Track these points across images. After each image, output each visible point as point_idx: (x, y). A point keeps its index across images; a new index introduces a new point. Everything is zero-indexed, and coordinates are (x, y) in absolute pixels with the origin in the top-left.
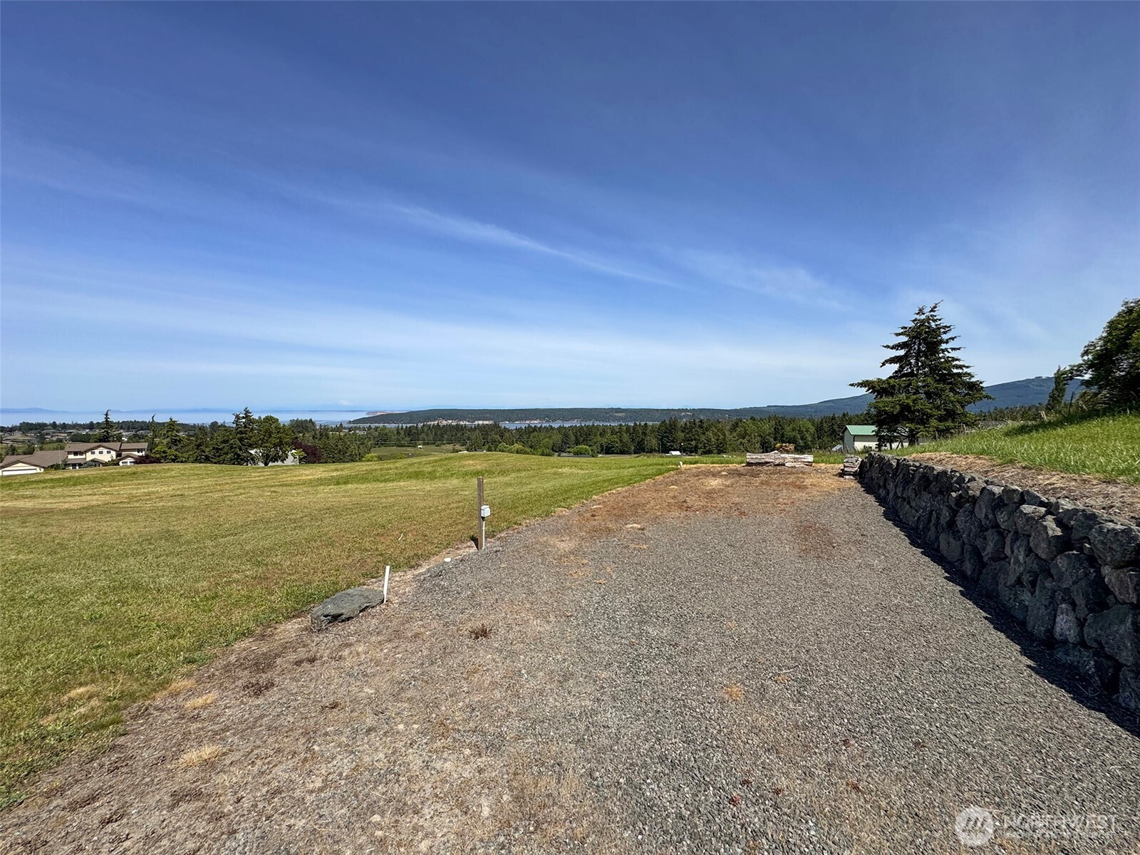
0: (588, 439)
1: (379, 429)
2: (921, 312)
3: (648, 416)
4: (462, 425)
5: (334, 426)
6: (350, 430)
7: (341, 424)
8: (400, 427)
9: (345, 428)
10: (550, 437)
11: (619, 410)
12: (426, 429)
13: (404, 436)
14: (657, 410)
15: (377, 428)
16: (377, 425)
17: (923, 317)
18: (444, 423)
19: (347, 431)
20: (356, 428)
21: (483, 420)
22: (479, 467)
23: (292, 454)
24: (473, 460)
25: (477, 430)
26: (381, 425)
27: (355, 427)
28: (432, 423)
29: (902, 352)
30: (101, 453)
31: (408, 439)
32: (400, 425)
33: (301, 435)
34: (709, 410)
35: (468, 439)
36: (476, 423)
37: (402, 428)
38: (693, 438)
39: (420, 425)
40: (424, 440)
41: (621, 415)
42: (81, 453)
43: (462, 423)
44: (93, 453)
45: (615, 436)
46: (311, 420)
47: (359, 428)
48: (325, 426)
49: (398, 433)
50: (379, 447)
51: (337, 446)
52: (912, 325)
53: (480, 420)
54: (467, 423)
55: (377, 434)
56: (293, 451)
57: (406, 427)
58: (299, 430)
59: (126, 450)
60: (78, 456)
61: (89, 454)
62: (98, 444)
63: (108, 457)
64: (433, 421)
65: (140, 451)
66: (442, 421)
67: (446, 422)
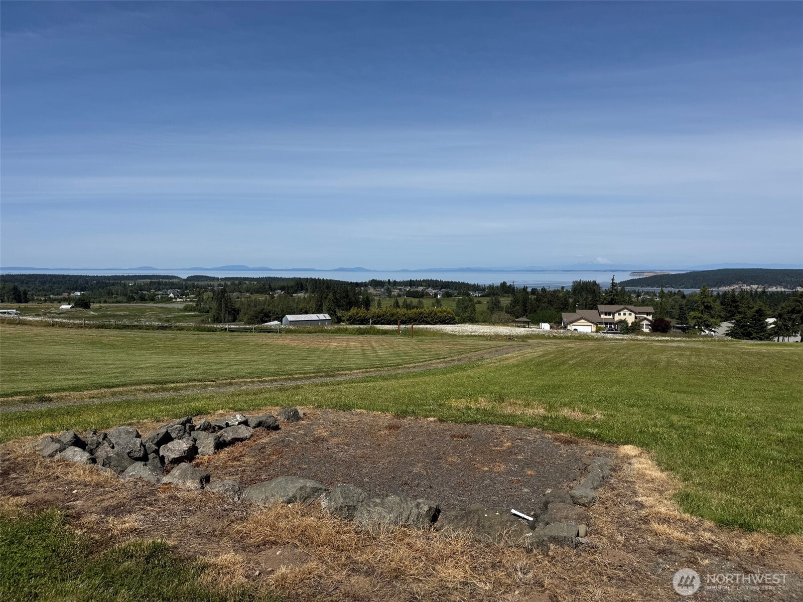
18: (746, 288)
30: (625, 314)
36: (799, 289)
42: (609, 314)
44: (619, 314)
59: (640, 313)
60: (608, 317)
61: (616, 315)
62: (622, 307)
63: (630, 319)
64: (727, 286)
65: (648, 314)
66: (741, 285)
67: (748, 287)
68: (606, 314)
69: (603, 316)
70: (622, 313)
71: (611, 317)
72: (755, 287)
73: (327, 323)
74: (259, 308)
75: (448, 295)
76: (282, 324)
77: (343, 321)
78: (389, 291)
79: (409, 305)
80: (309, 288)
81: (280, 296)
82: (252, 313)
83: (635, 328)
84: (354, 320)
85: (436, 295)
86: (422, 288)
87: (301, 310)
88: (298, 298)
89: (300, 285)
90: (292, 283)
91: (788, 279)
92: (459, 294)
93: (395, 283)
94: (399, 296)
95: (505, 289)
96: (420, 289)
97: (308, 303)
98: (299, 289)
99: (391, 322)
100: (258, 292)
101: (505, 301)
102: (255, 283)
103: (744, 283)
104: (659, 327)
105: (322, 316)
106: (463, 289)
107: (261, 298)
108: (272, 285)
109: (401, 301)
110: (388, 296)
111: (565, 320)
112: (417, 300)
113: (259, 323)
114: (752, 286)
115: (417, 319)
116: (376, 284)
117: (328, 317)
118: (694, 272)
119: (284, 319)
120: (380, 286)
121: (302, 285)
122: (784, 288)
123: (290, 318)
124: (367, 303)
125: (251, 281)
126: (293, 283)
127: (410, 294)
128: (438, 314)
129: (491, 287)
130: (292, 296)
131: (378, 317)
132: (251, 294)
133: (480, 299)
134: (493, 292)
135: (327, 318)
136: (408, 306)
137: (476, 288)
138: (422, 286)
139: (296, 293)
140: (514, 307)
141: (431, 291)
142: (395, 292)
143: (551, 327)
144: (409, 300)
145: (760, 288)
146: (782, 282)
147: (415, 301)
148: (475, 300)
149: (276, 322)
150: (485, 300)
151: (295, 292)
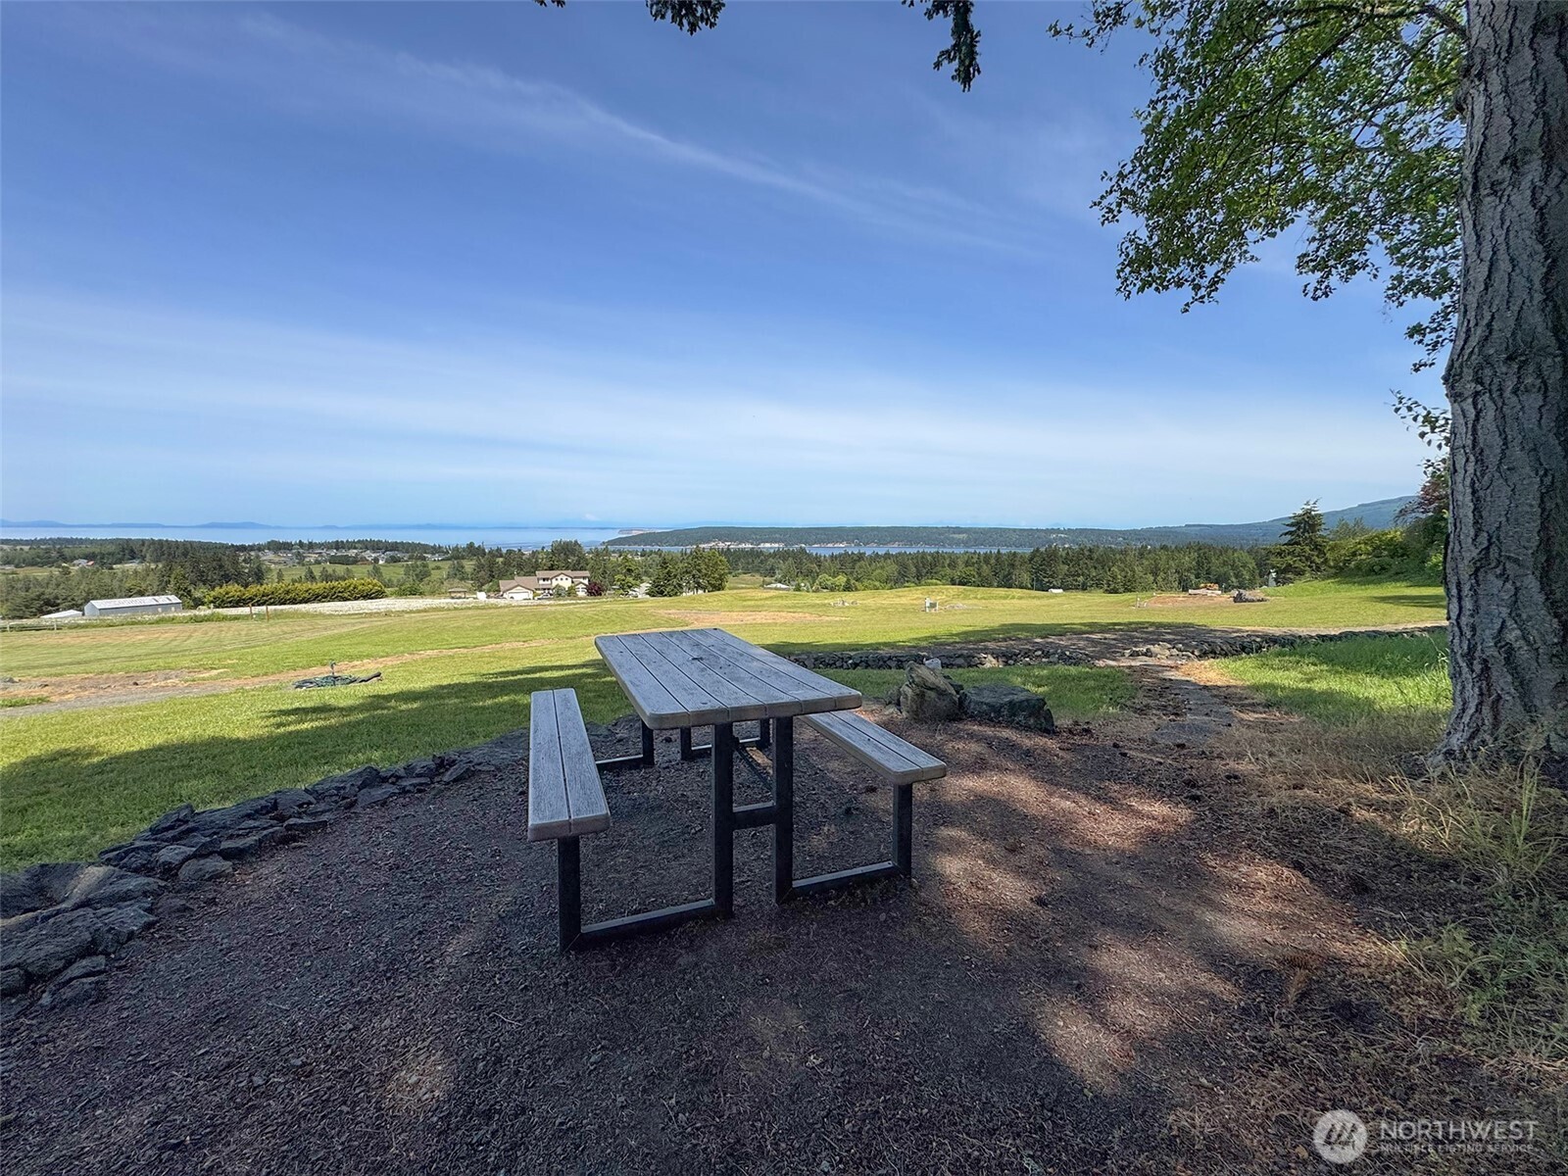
0: (934, 571)
2: (1307, 504)
3: (1002, 539)
10: (882, 568)
11: (958, 530)
14: (1014, 530)
17: (1309, 507)
21: (771, 542)
29: (1294, 529)
30: (562, 579)
34: (1093, 531)
38: (1080, 572)
41: (961, 536)
42: (547, 579)
44: (557, 580)
45: (971, 568)
52: (1301, 512)
59: (575, 577)
60: (546, 582)
61: (554, 580)
62: (559, 572)
63: (566, 584)
65: (584, 578)
66: (717, 542)
67: (723, 545)
68: (544, 580)
69: (541, 582)
70: (559, 578)
71: (549, 582)
73: (173, 609)
74: (34, 592)
75: (394, 560)
76: (83, 615)
77: (203, 604)
78: (300, 558)
79: (330, 575)
80: (148, 555)
81: (83, 571)
82: (18, 601)
83: (571, 592)
84: (223, 601)
85: (376, 560)
86: (355, 551)
87: (130, 590)
88: (123, 572)
89: (129, 550)
90: (112, 548)
91: (754, 537)
92: (410, 558)
93: (311, 546)
94: (318, 562)
95: (473, 551)
96: (352, 553)
97: (144, 579)
98: (127, 556)
99: (286, 601)
100: (33, 564)
101: (469, 565)
102: (26, 548)
103: (720, 540)
104: (594, 590)
105: (162, 599)
106: (418, 551)
107: (41, 573)
108: (67, 552)
109: (317, 571)
110: (299, 563)
111: (502, 588)
112: (345, 567)
113: (35, 615)
114: (726, 543)
115: (328, 595)
116: (277, 547)
117: (174, 599)
119: (86, 608)
120: (285, 549)
121: (132, 551)
122: (750, 545)
123: (99, 604)
124: (259, 576)
125: (15, 545)
126: (114, 547)
127: (334, 560)
128: (360, 587)
129: (456, 549)
130: (112, 569)
131: (263, 596)
132: (17, 566)
133: (439, 564)
134: (456, 555)
135: (174, 602)
136: (327, 578)
137: (436, 550)
138: (355, 548)
139: (120, 563)
140: (478, 572)
141: (369, 555)
142: (312, 557)
143: (488, 597)
144: (330, 568)
146: (749, 540)
147: (340, 569)
148: (431, 565)
149: (72, 612)
150: (446, 565)
151: (120, 561)
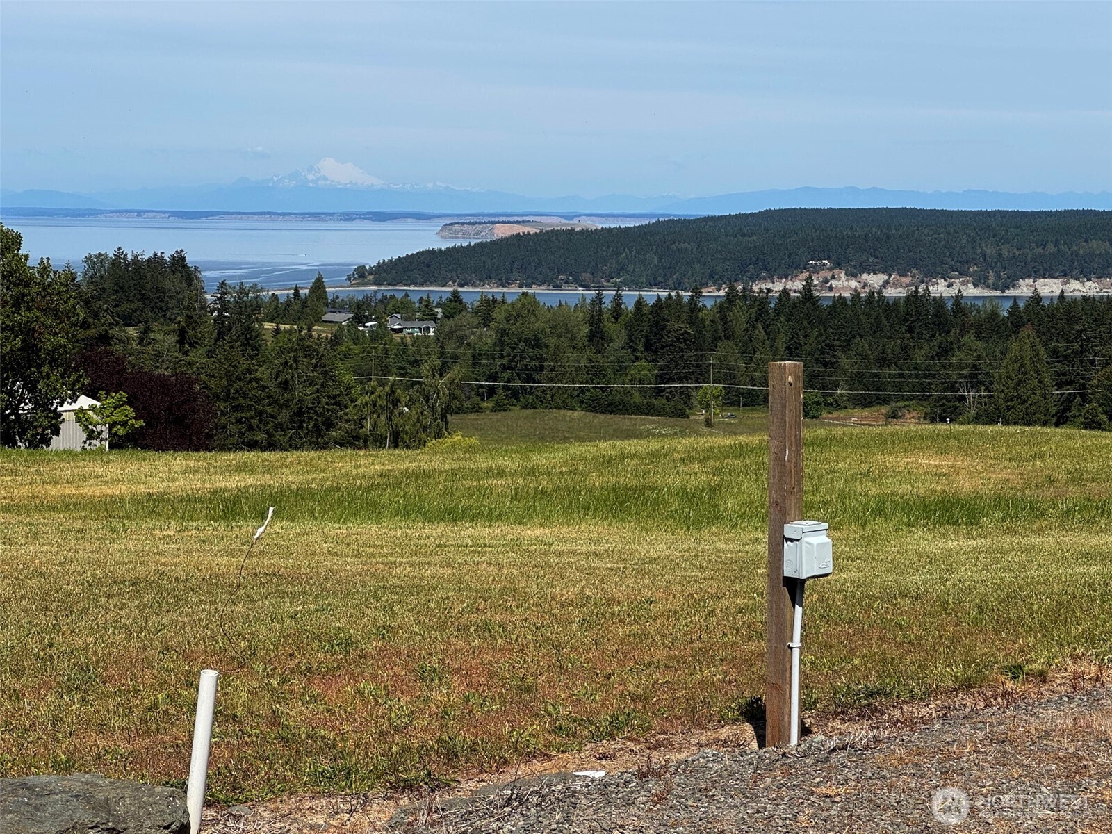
1: (499, 314)
4: (940, 302)
5: (284, 294)
6: (360, 311)
7: (319, 286)
8: (608, 304)
9: (337, 306)
12: (740, 318)
13: (627, 354)
15: (489, 304)
16: (491, 290)
18: (844, 285)
19: (343, 318)
20: (389, 306)
22: (965, 485)
23: (80, 415)
24: (943, 452)
25: (1026, 332)
26: (513, 292)
27: (385, 300)
28: (778, 287)
31: (645, 368)
32: (609, 293)
33: (133, 332)
35: (974, 380)
36: (1024, 289)
37: (617, 311)
39: (713, 295)
40: (729, 376)
43: (940, 289)
46: (179, 261)
47: (402, 307)
48: (242, 291)
49: (597, 336)
50: (499, 407)
51: (285, 385)
53: (1048, 274)
54: (971, 291)
55: (489, 337)
56: (84, 402)
57: (640, 303)
58: (125, 307)
64: (780, 278)
66: (829, 275)
67: (853, 283)
72: (876, 280)
91: (990, 251)
103: (838, 265)
114: (865, 276)
118: (672, 223)
122: (975, 286)
145: (896, 285)
146: (968, 262)
